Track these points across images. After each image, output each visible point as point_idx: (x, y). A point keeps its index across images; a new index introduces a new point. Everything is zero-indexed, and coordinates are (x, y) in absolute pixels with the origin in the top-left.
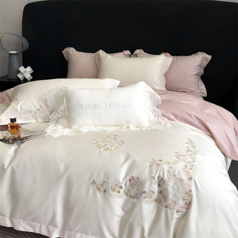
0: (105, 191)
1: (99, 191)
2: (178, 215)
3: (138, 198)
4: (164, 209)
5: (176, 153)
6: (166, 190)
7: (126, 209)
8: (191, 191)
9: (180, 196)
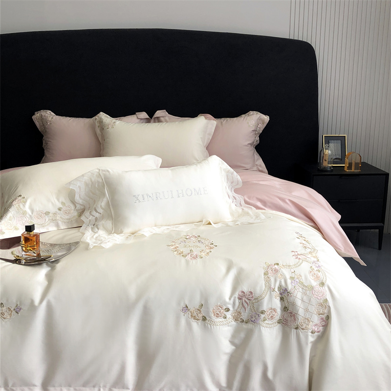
0: (204, 319)
1: (196, 319)
2: (313, 337)
3: (254, 322)
4: (294, 331)
5: (293, 251)
6: (294, 304)
7: (237, 341)
8: (326, 300)
9: (314, 309)
